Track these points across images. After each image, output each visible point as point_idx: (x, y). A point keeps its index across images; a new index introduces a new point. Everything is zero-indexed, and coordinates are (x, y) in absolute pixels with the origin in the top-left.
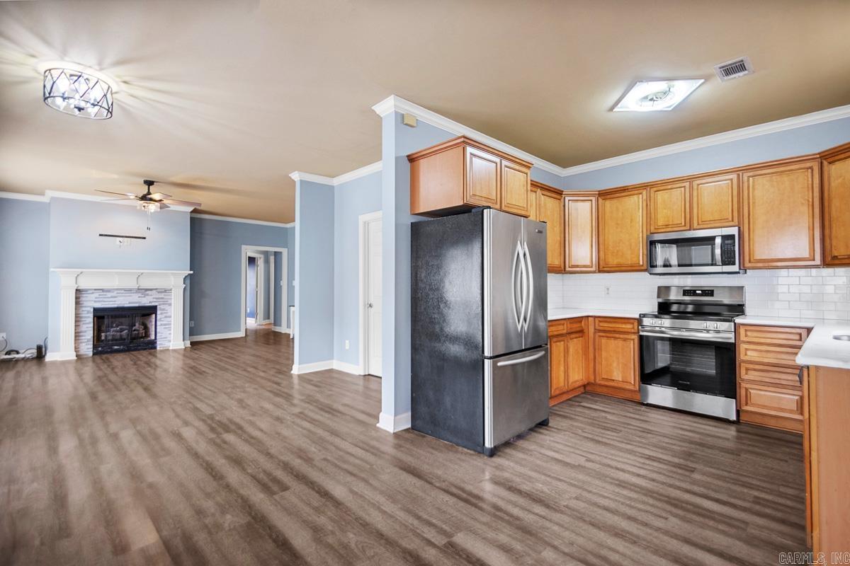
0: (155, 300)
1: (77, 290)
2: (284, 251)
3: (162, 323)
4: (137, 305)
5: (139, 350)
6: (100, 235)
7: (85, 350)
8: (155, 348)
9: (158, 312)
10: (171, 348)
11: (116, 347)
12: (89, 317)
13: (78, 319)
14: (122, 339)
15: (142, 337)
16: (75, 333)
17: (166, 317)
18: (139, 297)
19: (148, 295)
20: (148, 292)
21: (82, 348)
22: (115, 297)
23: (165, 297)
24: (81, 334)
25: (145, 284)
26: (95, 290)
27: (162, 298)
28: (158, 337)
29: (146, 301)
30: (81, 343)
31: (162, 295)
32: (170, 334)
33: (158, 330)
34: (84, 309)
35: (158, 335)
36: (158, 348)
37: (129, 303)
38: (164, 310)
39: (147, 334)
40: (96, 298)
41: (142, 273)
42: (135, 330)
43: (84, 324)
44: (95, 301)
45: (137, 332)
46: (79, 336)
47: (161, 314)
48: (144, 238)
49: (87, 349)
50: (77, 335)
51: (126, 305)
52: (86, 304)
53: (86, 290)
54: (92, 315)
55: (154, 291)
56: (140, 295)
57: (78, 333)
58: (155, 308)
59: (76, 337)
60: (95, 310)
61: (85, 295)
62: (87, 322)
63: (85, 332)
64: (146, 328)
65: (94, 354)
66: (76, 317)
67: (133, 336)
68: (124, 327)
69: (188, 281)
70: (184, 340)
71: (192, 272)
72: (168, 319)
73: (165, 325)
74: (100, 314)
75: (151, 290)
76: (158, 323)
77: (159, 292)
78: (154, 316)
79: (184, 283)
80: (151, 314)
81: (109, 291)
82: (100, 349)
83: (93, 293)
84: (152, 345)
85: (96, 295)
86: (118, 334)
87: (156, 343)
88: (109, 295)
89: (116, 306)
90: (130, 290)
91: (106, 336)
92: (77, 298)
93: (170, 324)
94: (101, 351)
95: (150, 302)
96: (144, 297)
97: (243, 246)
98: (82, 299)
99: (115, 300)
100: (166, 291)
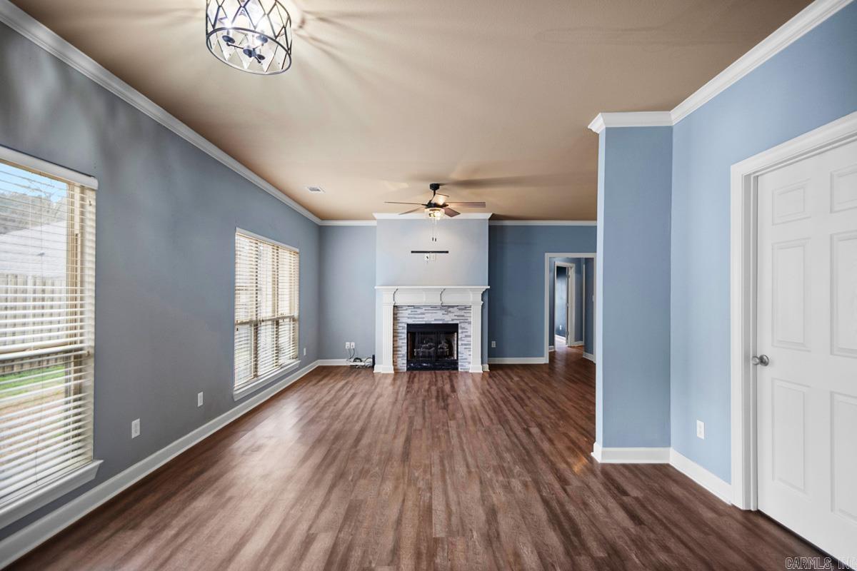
0: (456, 318)
1: (394, 306)
3: (463, 342)
4: (441, 322)
5: (443, 369)
6: (412, 252)
7: (401, 365)
8: (457, 369)
9: (460, 331)
10: (470, 371)
11: (424, 365)
12: (403, 333)
13: (395, 334)
14: (430, 356)
15: (447, 356)
16: (393, 347)
17: (466, 336)
18: (443, 314)
19: (450, 312)
20: (450, 309)
21: (399, 362)
22: (424, 313)
23: (466, 315)
24: (398, 349)
25: (448, 300)
26: (409, 306)
27: (463, 316)
28: (459, 358)
29: (448, 319)
30: (398, 357)
31: (462, 313)
32: (470, 355)
33: (459, 350)
34: (400, 325)
35: (459, 355)
36: (459, 370)
37: (435, 320)
38: (464, 328)
39: (451, 354)
40: (409, 314)
41: (444, 289)
42: (440, 348)
43: (400, 339)
44: (409, 318)
45: (441, 350)
46: (397, 351)
47: (462, 332)
48: (447, 252)
49: (403, 364)
50: (395, 350)
51: (433, 322)
52: (402, 320)
53: (402, 307)
54: (405, 331)
55: (455, 308)
56: (443, 312)
57: (397, 347)
58: (456, 325)
59: (394, 351)
60: (409, 326)
61: (400, 312)
62: (402, 337)
63: (401, 347)
64: (451, 347)
65: (408, 369)
66: (394, 332)
67: (439, 354)
68: (432, 344)
69: (486, 298)
70: (482, 363)
71: (489, 287)
72: (468, 339)
73: (465, 345)
74: (412, 330)
75: (453, 307)
76: (459, 343)
77: (460, 309)
78: (455, 335)
79: (482, 300)
80: (453, 333)
81: (419, 307)
82: (412, 365)
83: (406, 310)
84: (454, 365)
85: (409, 311)
86: (427, 350)
87: (458, 363)
88: (419, 311)
89: (424, 323)
90: (434, 307)
91: (417, 352)
92: (395, 314)
93: (470, 344)
94: (413, 367)
95: (453, 320)
96: (447, 314)
97: (546, 254)
98: (399, 315)
99: (423, 316)
100: (466, 308)
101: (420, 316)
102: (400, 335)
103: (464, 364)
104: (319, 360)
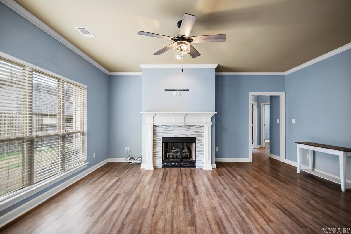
0: (194, 133)
1: (154, 125)
2: (282, 96)
4: (184, 136)
5: (186, 167)
6: (166, 90)
7: (159, 164)
8: (195, 167)
9: (197, 142)
10: (204, 169)
11: (174, 164)
12: (160, 143)
13: (155, 144)
14: (177, 158)
15: (188, 158)
16: (153, 152)
17: (201, 145)
18: (185, 131)
19: (190, 129)
20: (191, 128)
21: (157, 162)
22: (173, 130)
23: (201, 131)
24: (156, 153)
25: (189, 122)
26: (163, 125)
27: (199, 132)
28: (196, 159)
29: (189, 134)
30: (156, 159)
31: (198, 130)
32: (203, 158)
33: (196, 154)
34: (157, 137)
37: (181, 134)
38: (199, 140)
39: (191, 156)
40: (163, 131)
41: (187, 114)
42: (184, 153)
43: (157, 147)
44: (163, 133)
45: (184, 154)
46: (156, 155)
47: (198, 143)
48: (188, 90)
49: (159, 163)
50: (154, 154)
51: (178, 136)
52: (158, 134)
53: (158, 126)
54: (161, 142)
55: (194, 127)
56: (186, 129)
57: (155, 152)
58: (194, 138)
59: (153, 155)
60: (163, 138)
61: (158, 129)
62: (159, 146)
63: (158, 152)
64: (190, 152)
65: (163, 167)
66: (153, 142)
67: (183, 157)
68: (178, 150)
69: (214, 120)
70: (212, 163)
71: (216, 113)
72: (202, 147)
73: (200, 151)
74: (166, 141)
75: (192, 126)
76: (196, 149)
77: (196, 127)
78: (194, 143)
79: (211, 122)
80: (192, 143)
81: (169, 126)
82: (165, 164)
83: (162, 128)
84: (193, 164)
85: (163, 129)
86: (175, 154)
87: (195, 163)
88: (170, 129)
89: (173, 136)
90: (180, 126)
91: (169, 155)
92: (154, 130)
93: (204, 151)
94: (166, 165)
95: (192, 134)
96: (188, 131)
97: (249, 93)
98: (157, 131)
99: (173, 132)
100: (201, 127)
101: (171, 132)
102: (157, 144)
103: (200, 164)
104: (108, 159)
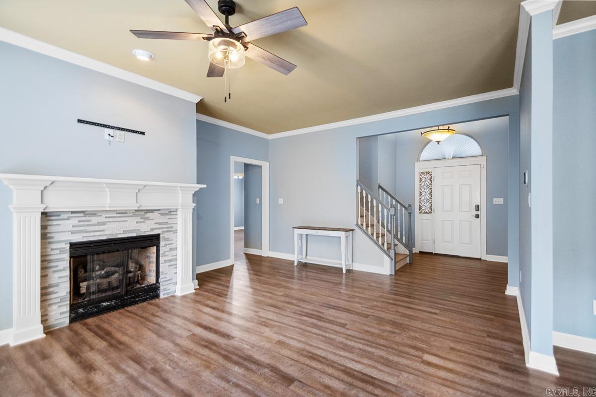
0: (157, 226)
1: (43, 213)
2: (265, 165)
3: (167, 258)
4: (134, 235)
6: (79, 121)
7: (59, 316)
8: (157, 296)
9: (162, 243)
10: (176, 294)
11: (105, 304)
12: (62, 260)
13: (46, 264)
14: (111, 288)
15: (138, 282)
16: (43, 289)
17: (171, 250)
18: (137, 222)
19: (148, 219)
20: (149, 215)
21: (53, 313)
22: (104, 224)
23: (170, 221)
24: (51, 290)
25: (148, 202)
26: (72, 212)
27: (166, 223)
28: (161, 280)
29: (145, 229)
30: (50, 305)
31: (165, 219)
32: (176, 273)
33: (161, 270)
34: (54, 246)
35: (161, 276)
36: (162, 296)
37: (125, 232)
38: (168, 239)
40: (73, 226)
41: (144, 186)
43: (53, 272)
44: (72, 232)
47: (166, 245)
48: (143, 133)
49: (61, 314)
50: (45, 292)
51: (119, 236)
52: (57, 237)
53: (58, 214)
54: (67, 256)
55: (156, 213)
56: (138, 219)
58: (157, 237)
59: (42, 295)
60: (73, 246)
61: (55, 223)
62: (61, 268)
63: (57, 285)
65: (72, 320)
66: (42, 261)
68: (113, 269)
71: (205, 186)
72: (173, 253)
73: (170, 261)
74: (80, 252)
76: (162, 259)
77: (162, 214)
78: (154, 249)
79: (193, 203)
80: (152, 247)
81: (94, 214)
82: (81, 310)
83: (68, 219)
84: (153, 292)
85: (75, 221)
86: (105, 280)
87: (158, 288)
88: (95, 220)
89: (105, 238)
90: (123, 213)
91: (88, 288)
92: (44, 227)
93: (176, 259)
94: (83, 313)
95: (152, 230)
96: (144, 222)
97: (231, 156)
98: (50, 229)
99: (102, 227)
100: (171, 212)
101: (97, 228)
102: (52, 264)
103: (168, 287)
